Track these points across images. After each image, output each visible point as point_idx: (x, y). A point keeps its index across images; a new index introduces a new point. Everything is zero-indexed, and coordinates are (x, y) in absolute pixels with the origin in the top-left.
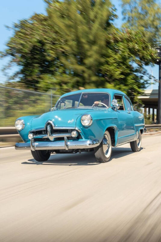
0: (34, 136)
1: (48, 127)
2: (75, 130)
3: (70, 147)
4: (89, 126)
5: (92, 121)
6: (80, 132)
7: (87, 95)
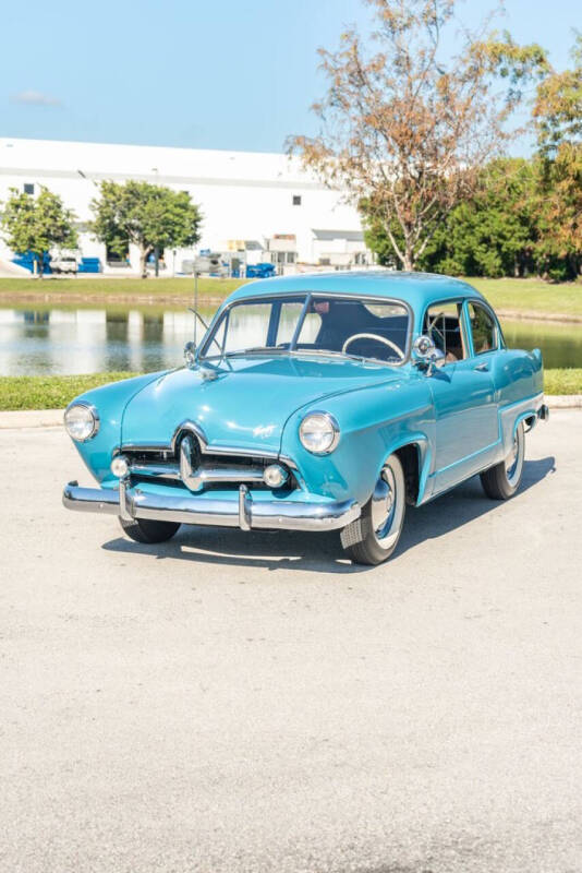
0: (133, 468)
1: (183, 443)
2: (276, 462)
3: (257, 522)
4: (329, 454)
5: (338, 436)
6: (295, 466)
7: (328, 304)
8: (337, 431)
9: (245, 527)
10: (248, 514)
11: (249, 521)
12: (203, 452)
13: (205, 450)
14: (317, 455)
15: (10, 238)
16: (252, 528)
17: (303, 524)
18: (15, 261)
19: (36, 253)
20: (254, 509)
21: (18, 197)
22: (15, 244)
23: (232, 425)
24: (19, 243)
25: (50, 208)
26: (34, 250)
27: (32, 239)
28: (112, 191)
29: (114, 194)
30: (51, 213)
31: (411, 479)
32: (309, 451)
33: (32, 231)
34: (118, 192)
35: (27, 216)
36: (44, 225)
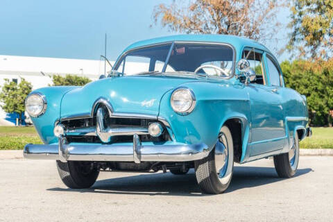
0: (67, 131)
1: (99, 111)
2: (156, 121)
3: (145, 158)
4: (188, 114)
5: (195, 102)
6: (168, 125)
7: (184, 48)
8: (194, 100)
9: (137, 161)
10: (139, 154)
11: (140, 158)
12: (111, 116)
13: (111, 115)
14: (182, 114)
15: (4, 105)
16: (141, 162)
17: (173, 158)
18: (7, 119)
19: (18, 113)
20: (142, 151)
21: (9, 84)
22: (6, 108)
23: (125, 100)
24: (9, 107)
25: (25, 89)
26: (17, 111)
27: (16, 105)
28: (58, 80)
29: (60, 82)
30: (26, 91)
31: (237, 146)
32: (177, 113)
33: (16, 101)
34: (62, 81)
35: (14, 93)
36: (22, 98)
